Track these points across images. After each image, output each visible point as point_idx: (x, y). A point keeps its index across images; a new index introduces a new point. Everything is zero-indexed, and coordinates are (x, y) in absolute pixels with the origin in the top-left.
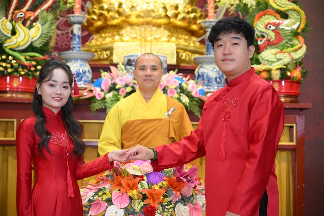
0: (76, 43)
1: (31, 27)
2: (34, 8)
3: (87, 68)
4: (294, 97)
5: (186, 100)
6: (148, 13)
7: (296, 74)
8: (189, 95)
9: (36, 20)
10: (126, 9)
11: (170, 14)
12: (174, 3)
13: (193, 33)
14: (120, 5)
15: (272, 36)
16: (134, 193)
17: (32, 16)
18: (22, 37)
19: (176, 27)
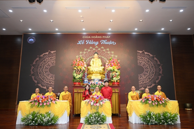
0: (86, 77)
1: (79, 75)
3: (88, 81)
4: (118, 85)
5: (102, 85)
6: (97, 72)
7: (119, 81)
8: (103, 85)
10: (93, 71)
11: (100, 71)
13: (104, 74)
15: (115, 75)
16: (95, 100)
17: (79, 73)
18: (78, 76)
19: (101, 74)
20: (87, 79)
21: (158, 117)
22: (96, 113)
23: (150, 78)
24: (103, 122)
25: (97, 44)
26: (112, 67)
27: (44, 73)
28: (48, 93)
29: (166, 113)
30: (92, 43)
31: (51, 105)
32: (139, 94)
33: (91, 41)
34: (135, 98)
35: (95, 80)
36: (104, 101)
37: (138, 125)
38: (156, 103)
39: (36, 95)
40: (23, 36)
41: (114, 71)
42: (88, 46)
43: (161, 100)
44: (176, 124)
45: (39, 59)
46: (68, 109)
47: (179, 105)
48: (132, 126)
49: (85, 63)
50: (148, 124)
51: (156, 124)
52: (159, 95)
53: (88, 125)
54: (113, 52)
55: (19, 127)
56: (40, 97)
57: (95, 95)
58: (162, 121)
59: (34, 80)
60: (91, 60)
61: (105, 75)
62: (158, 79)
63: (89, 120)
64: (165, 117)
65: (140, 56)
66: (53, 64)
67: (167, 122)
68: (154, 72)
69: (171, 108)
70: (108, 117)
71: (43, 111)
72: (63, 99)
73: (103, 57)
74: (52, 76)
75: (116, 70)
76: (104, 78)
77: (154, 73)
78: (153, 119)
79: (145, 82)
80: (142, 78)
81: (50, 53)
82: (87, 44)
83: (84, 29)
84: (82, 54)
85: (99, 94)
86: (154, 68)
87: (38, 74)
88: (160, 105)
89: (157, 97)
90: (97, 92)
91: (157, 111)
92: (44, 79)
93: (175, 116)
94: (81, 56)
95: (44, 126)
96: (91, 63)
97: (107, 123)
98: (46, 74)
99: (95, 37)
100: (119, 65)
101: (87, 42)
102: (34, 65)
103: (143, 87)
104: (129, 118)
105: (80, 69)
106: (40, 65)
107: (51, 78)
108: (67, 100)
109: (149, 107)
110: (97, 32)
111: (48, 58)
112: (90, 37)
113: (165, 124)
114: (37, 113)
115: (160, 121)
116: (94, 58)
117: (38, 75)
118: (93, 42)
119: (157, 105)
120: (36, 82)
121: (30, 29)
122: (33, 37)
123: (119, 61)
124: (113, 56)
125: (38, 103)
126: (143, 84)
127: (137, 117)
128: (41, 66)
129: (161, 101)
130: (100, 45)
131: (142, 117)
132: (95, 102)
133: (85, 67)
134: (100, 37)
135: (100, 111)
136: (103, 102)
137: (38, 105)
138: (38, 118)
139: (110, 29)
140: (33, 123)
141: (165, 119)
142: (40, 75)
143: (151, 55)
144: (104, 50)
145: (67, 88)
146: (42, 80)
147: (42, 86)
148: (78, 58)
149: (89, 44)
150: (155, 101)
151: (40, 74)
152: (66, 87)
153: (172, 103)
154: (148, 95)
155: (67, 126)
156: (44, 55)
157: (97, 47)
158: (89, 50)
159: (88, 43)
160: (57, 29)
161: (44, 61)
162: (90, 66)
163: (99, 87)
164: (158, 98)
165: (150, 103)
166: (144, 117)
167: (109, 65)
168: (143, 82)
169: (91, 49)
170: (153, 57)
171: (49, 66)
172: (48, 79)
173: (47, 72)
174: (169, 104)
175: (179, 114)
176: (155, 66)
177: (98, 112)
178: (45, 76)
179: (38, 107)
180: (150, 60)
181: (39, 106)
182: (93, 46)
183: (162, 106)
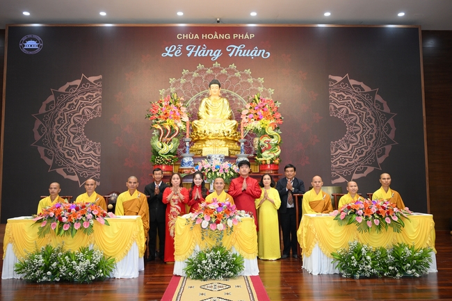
0: (187, 149)
1: (169, 144)
2: (170, 136)
3: (192, 160)
4: (276, 171)
5: (232, 174)
6: (217, 135)
7: (277, 161)
8: (233, 172)
9: (171, 141)
11: (226, 134)
12: (227, 130)
14: (205, 131)
15: (267, 146)
16: (212, 215)
17: (169, 139)
18: (166, 148)
19: (228, 140)
20: (192, 154)
21: (379, 258)
22: (215, 250)
23: (363, 151)
24: (235, 273)
25: (218, 55)
26: (259, 122)
27: (71, 139)
28: (85, 194)
29: (402, 246)
30: (203, 55)
31: (94, 228)
32: (332, 197)
33: (201, 49)
34: (320, 207)
35: (213, 159)
36: (237, 217)
37: (325, 280)
38: (377, 222)
39: (52, 200)
40: (7, 32)
41: (265, 133)
42: (192, 62)
43: (388, 213)
44: (426, 276)
45: (56, 100)
46: (141, 239)
47: (436, 227)
48: (312, 282)
49: (184, 109)
50: (352, 277)
51: (373, 276)
52: (386, 201)
53: (194, 281)
54: (261, 80)
55: (10, 286)
56: (62, 208)
57: (214, 201)
58: (390, 268)
59: (43, 157)
60: (201, 102)
61: (239, 144)
62: (383, 153)
63: (197, 268)
64: (398, 258)
65: (337, 90)
66: (94, 113)
67: (402, 271)
68: (373, 134)
69: (414, 233)
70: (248, 258)
71: (73, 244)
72: (127, 212)
73: (233, 94)
74: (94, 146)
75: (270, 131)
76: (236, 152)
77: (374, 138)
78: (366, 264)
79: (348, 162)
80: (339, 151)
81: (85, 81)
82: (189, 55)
83: (180, 14)
84: (174, 85)
85: (224, 198)
86: (373, 124)
87: (55, 139)
88: (386, 227)
89: (378, 207)
90: (219, 193)
91: (378, 241)
92: (71, 156)
93: (425, 254)
94: (172, 90)
95: (78, 283)
96: (202, 111)
97: (245, 275)
98: (75, 141)
99: (210, 36)
100: (279, 116)
101: (188, 52)
102: (41, 117)
103: (342, 175)
104: (303, 260)
105: (171, 127)
106: (60, 116)
107: (92, 152)
108: (137, 214)
109: (358, 232)
110: (218, 22)
111: (79, 97)
112: (197, 36)
113: (398, 275)
114: (58, 251)
115: (384, 268)
116: (209, 96)
117: (54, 144)
118: (207, 50)
119: (379, 227)
120: (49, 162)
121: (26, 14)
122: (35, 36)
123: (278, 104)
124: (261, 89)
125: (57, 224)
126: (344, 167)
127: (325, 258)
128: (60, 119)
129: (390, 217)
130: (225, 60)
131: (338, 258)
132: (214, 220)
133: (185, 123)
134: (227, 36)
135: (226, 243)
136: (235, 220)
137: (60, 229)
138: (61, 264)
139: (254, 14)
140: (47, 276)
141: (399, 262)
142: (59, 143)
143: (367, 89)
144: (238, 74)
145: (135, 183)
146: (67, 156)
147: (68, 174)
148: (165, 95)
149: (195, 55)
150: (372, 215)
151: (60, 141)
152: (133, 179)
153: (418, 221)
154: (356, 199)
155: (139, 283)
156: (70, 87)
157: (217, 65)
158: (195, 74)
159: (193, 53)
160: (103, 14)
161: (70, 105)
162: (199, 118)
163: (224, 177)
164: (383, 207)
165: (360, 222)
166: (344, 259)
167: (252, 115)
168: (343, 163)
169: (200, 72)
170: (372, 94)
171: (85, 117)
172: (82, 154)
173: (79, 134)
174: (411, 224)
175: (434, 249)
176: (376, 120)
177: (220, 247)
178: (73, 146)
179: (59, 233)
180: (364, 102)
181: (62, 232)
182: (207, 61)
183: (390, 229)
